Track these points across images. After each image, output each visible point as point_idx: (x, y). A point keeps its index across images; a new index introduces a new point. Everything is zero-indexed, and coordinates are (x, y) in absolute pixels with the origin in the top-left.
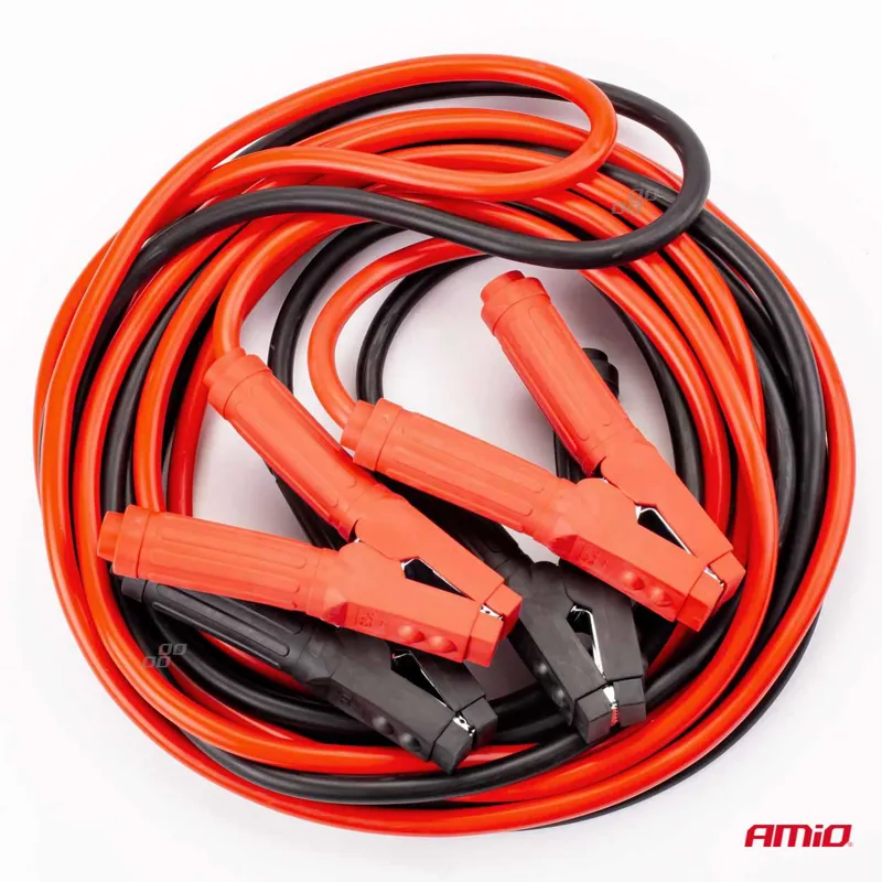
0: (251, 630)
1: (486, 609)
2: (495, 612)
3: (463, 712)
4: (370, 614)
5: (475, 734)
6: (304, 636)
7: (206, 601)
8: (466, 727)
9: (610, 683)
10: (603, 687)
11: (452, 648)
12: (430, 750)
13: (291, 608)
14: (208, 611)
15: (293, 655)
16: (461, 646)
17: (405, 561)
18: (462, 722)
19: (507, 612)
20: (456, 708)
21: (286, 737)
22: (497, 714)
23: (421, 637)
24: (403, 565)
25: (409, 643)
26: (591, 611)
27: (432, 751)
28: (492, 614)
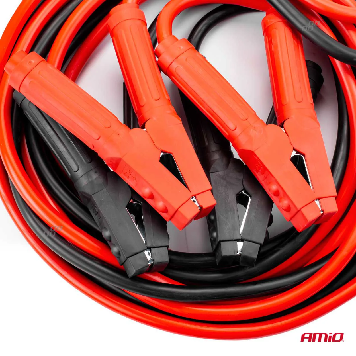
0: (64, 149)
1: (194, 199)
2: (198, 202)
3: (152, 249)
4: (130, 171)
5: (152, 264)
6: (91, 166)
7: (50, 122)
8: (149, 258)
9: (242, 240)
10: (238, 240)
11: (166, 210)
12: (124, 261)
13: (91, 147)
14: (48, 128)
15: (80, 173)
16: (171, 212)
17: (164, 153)
18: (149, 254)
19: (205, 207)
20: (149, 245)
21: (56, 209)
22: (170, 259)
23: (151, 197)
24: (162, 154)
25: (145, 197)
26: (251, 197)
27: (125, 261)
28: (196, 203)
